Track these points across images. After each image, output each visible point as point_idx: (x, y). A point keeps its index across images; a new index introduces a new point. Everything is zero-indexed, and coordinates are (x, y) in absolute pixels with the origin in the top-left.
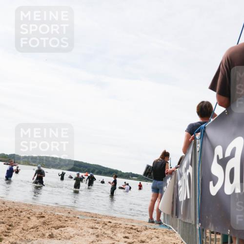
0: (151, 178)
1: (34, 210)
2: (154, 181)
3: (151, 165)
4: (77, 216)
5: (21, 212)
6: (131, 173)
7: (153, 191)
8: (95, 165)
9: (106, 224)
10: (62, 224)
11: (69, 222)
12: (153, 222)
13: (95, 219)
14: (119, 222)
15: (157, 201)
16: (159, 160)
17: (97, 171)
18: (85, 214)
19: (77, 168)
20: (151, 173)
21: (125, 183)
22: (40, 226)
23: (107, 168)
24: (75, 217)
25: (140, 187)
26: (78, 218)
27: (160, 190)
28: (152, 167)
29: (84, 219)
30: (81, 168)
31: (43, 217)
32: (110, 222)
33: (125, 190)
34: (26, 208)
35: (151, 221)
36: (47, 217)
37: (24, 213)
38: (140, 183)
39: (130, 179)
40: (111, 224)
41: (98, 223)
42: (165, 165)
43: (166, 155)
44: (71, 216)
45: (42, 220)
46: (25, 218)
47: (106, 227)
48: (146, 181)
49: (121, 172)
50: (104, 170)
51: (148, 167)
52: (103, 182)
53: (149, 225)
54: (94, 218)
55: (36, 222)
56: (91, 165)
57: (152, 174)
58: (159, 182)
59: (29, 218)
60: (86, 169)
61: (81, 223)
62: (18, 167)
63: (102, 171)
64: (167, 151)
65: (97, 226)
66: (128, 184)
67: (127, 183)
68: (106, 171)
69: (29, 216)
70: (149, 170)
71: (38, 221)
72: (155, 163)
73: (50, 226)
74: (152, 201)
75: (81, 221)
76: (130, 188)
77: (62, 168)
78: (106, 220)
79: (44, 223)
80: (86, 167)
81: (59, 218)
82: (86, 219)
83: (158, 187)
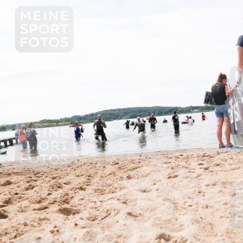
0: (213, 104)
1: (107, 160)
2: (216, 106)
3: (210, 91)
4: (149, 157)
5: (96, 164)
6: (191, 106)
7: (217, 116)
8: (154, 107)
9: (178, 158)
10: (136, 166)
11: (143, 163)
12: (224, 147)
13: (167, 155)
14: (191, 153)
15: (223, 125)
16: (217, 84)
17: (157, 112)
18: (156, 154)
19: (138, 114)
20: (211, 99)
21: (187, 117)
22: (117, 171)
23: (166, 107)
24: (147, 158)
25: (204, 117)
26: (150, 158)
27: (224, 114)
28: (212, 93)
29: (156, 158)
30: (141, 113)
31: (117, 164)
32: (181, 155)
33: (189, 124)
34: (99, 160)
35: (222, 146)
36: (120, 163)
37: (99, 164)
38: (203, 114)
39: (191, 113)
40: (183, 157)
41: (170, 158)
42: (224, 88)
43: (223, 77)
44: (143, 157)
45: (117, 166)
46: (101, 168)
47: (179, 159)
48: (208, 111)
49: (180, 107)
50: (164, 110)
51: (207, 94)
52: (165, 121)
53: (221, 150)
54: (165, 154)
55: (112, 169)
56: (150, 108)
57: (213, 99)
58: (222, 106)
59: (104, 167)
60: (147, 113)
61: (154, 161)
62: (82, 127)
63: (162, 111)
64: (223, 74)
65: (170, 161)
66: (191, 118)
67: (189, 116)
68: (166, 111)
69: (104, 165)
70: (209, 97)
71: (113, 168)
72: (214, 88)
73: (126, 170)
74: (218, 126)
75: (154, 160)
76: (194, 121)
77: (124, 118)
78: (178, 154)
79: (120, 168)
80: (146, 111)
81: (133, 162)
82: (158, 157)
83: (222, 111)
